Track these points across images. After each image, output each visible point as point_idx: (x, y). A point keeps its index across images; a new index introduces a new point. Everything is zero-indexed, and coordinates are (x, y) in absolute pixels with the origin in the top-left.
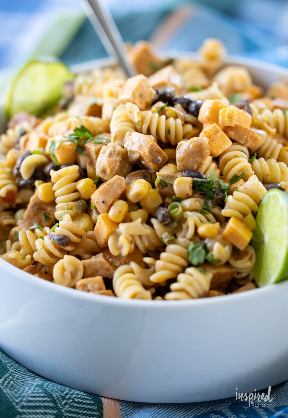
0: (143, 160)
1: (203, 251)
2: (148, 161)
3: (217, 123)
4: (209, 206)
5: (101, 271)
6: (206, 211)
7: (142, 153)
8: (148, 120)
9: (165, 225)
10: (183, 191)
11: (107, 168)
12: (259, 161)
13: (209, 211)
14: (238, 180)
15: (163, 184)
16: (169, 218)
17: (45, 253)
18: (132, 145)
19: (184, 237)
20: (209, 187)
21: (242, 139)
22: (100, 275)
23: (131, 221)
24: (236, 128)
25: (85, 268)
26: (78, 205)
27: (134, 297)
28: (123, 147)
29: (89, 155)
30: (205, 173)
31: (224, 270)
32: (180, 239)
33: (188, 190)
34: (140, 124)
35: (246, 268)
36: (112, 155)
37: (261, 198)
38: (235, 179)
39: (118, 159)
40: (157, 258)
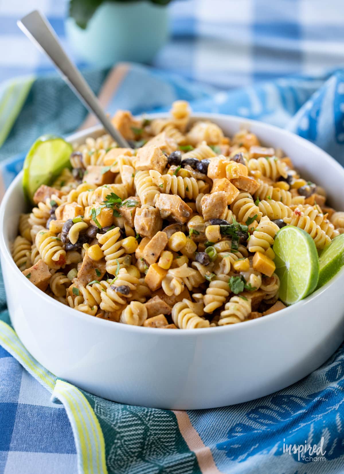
0: (174, 215)
1: (242, 282)
2: (179, 216)
3: (226, 177)
4: (236, 246)
5: (161, 310)
6: (235, 250)
7: (174, 210)
8: (170, 182)
9: (206, 266)
10: (215, 237)
11: (145, 226)
12: (262, 203)
13: (237, 249)
14: (253, 221)
15: (196, 233)
16: (208, 261)
17: (112, 302)
18: (164, 205)
19: (223, 273)
20: (233, 231)
21: (246, 187)
22: (160, 314)
23: (177, 266)
24: (240, 179)
25: (148, 309)
26: (126, 260)
27: (196, 326)
28: (155, 207)
29: (124, 217)
30: (226, 219)
31: (258, 295)
32: (220, 276)
33: (218, 235)
34: (164, 186)
35: (274, 291)
36: (147, 215)
37: (276, 233)
38: (250, 221)
39: (153, 217)
40: (204, 293)
